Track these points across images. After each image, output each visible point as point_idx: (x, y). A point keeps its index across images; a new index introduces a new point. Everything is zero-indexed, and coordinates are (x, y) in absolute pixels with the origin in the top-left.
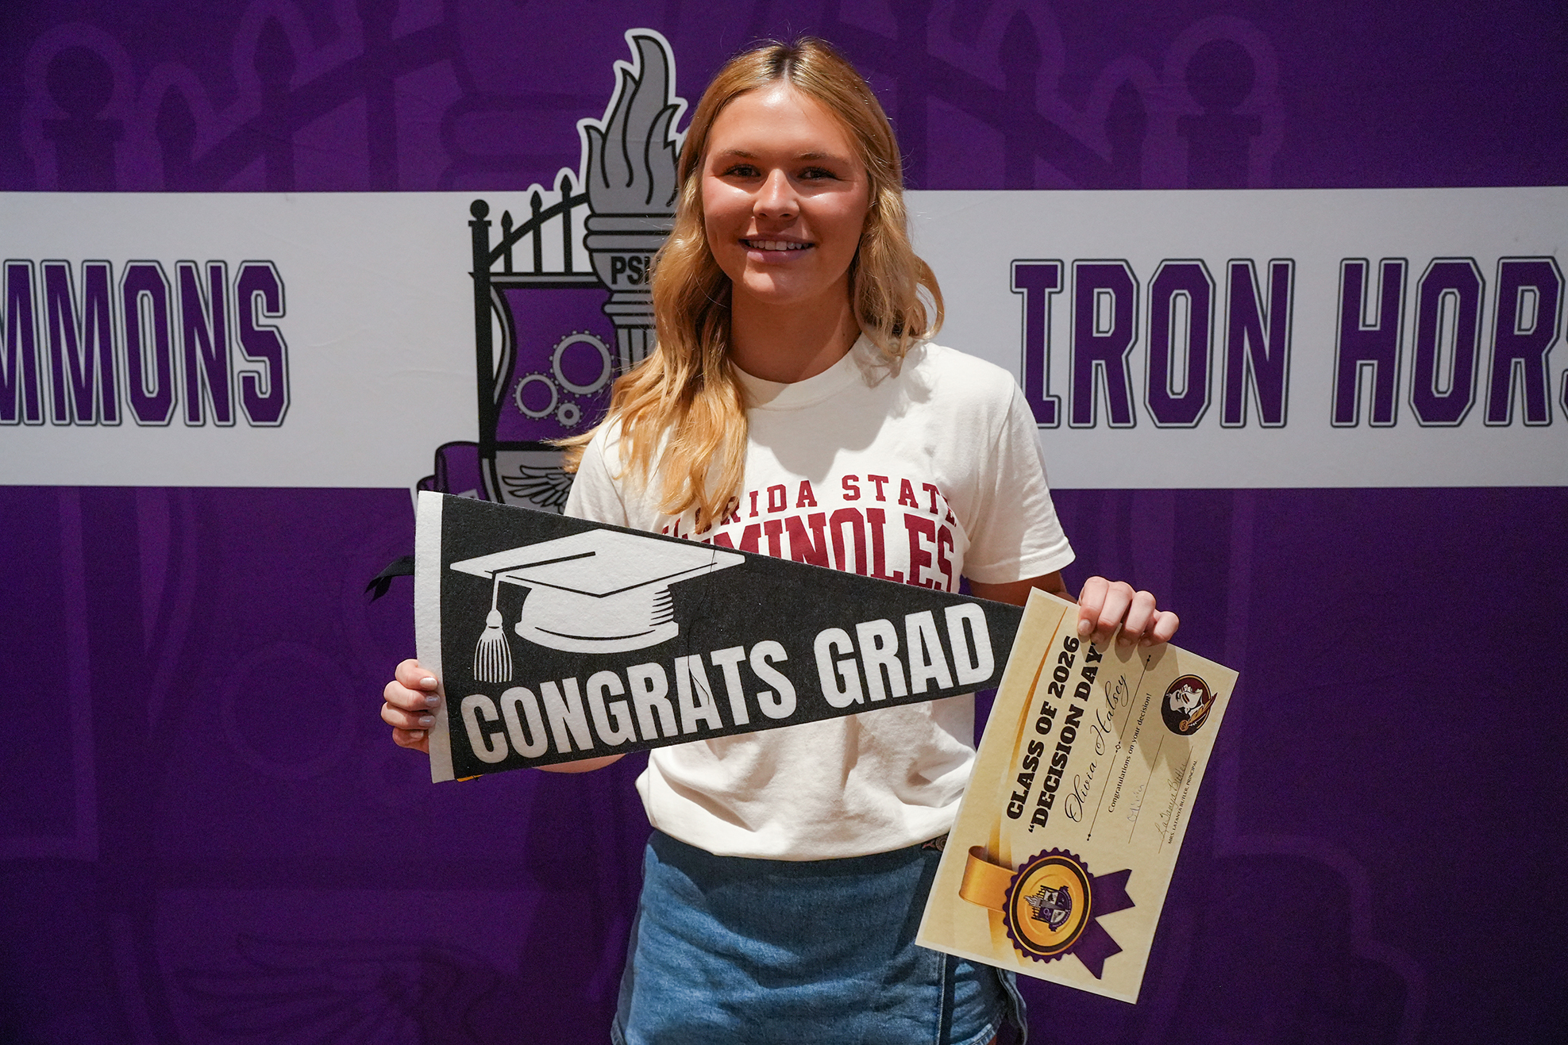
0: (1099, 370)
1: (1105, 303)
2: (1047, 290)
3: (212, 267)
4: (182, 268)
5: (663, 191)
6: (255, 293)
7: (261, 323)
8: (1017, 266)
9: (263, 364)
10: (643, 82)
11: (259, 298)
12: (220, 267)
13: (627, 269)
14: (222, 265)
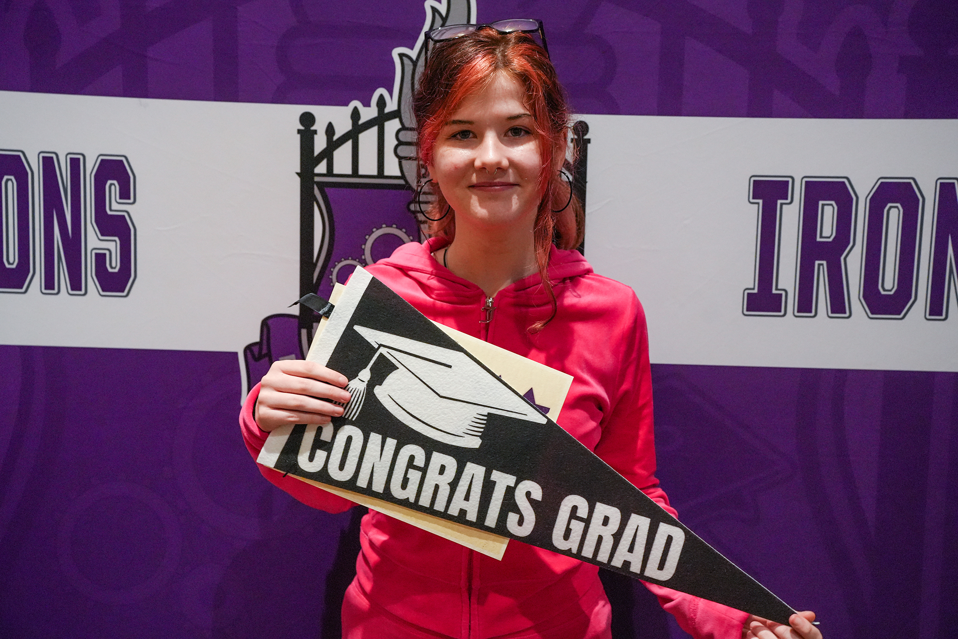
0: (821, 269)
1: (828, 213)
2: (779, 202)
7: (113, 208)
8: (754, 181)
9: (114, 243)
10: (449, 18)
11: (113, 187)
14: (81, 158)
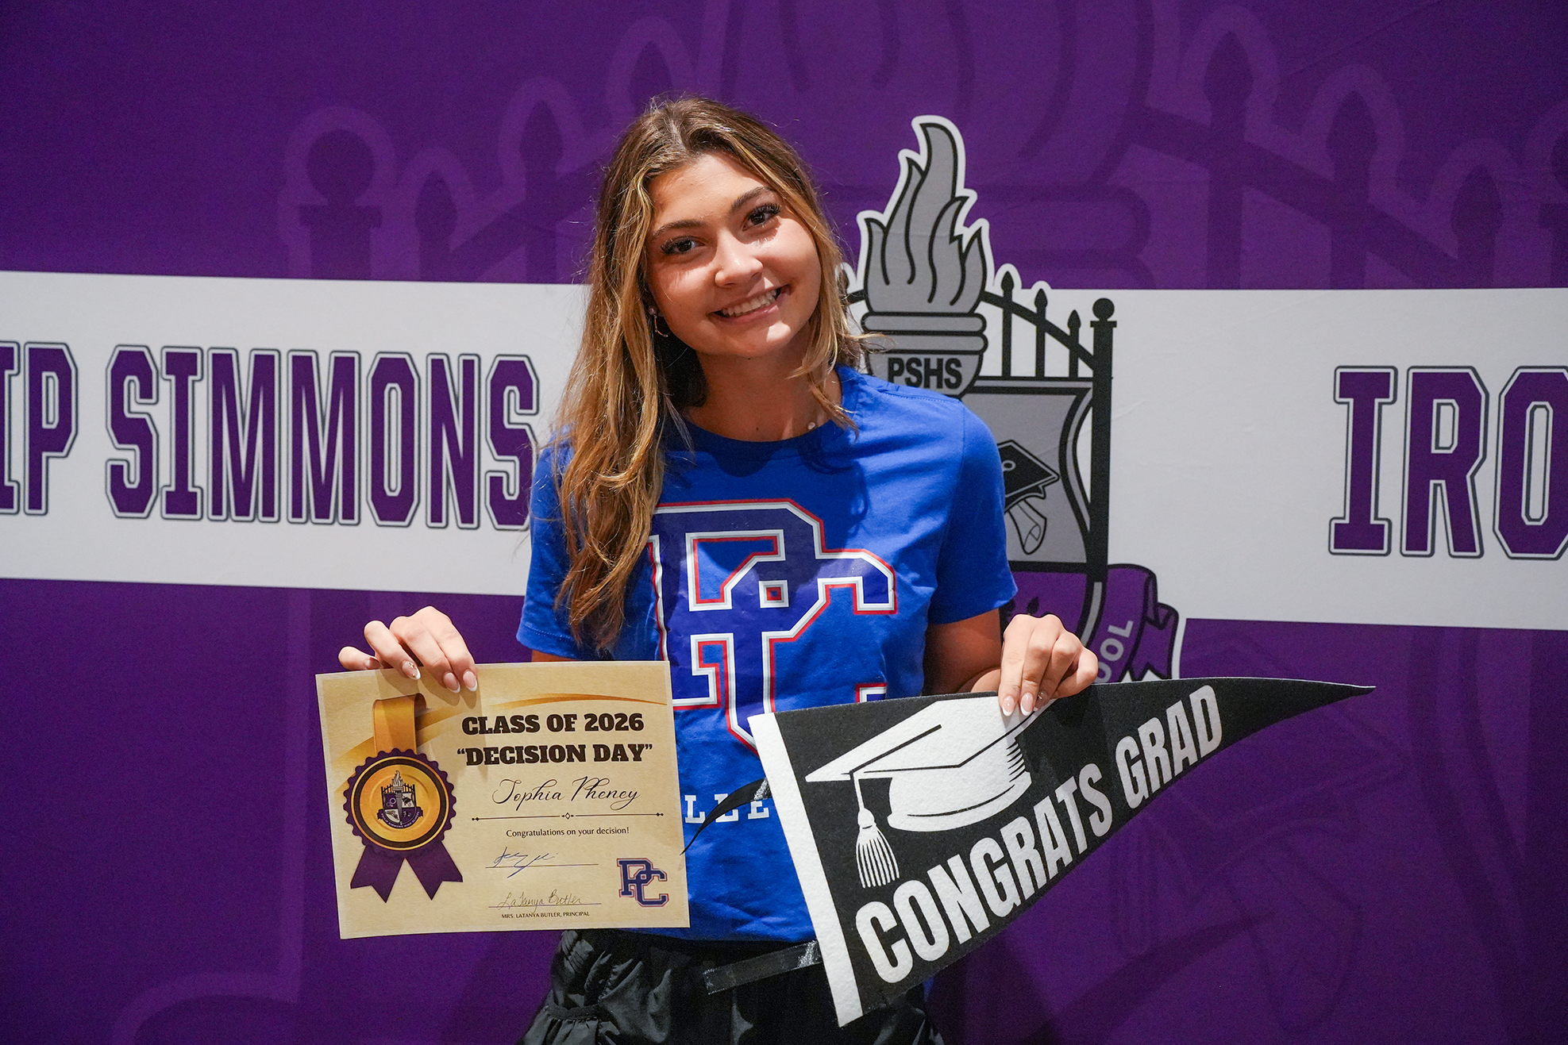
0: (1439, 492)
1: (1447, 418)
2: (1377, 401)
3: (465, 361)
4: (433, 361)
5: (947, 288)
6: (508, 388)
7: (512, 420)
8: (1341, 373)
9: (512, 464)
10: (930, 173)
11: (512, 394)
12: (473, 361)
13: (906, 371)
14: (476, 359)
